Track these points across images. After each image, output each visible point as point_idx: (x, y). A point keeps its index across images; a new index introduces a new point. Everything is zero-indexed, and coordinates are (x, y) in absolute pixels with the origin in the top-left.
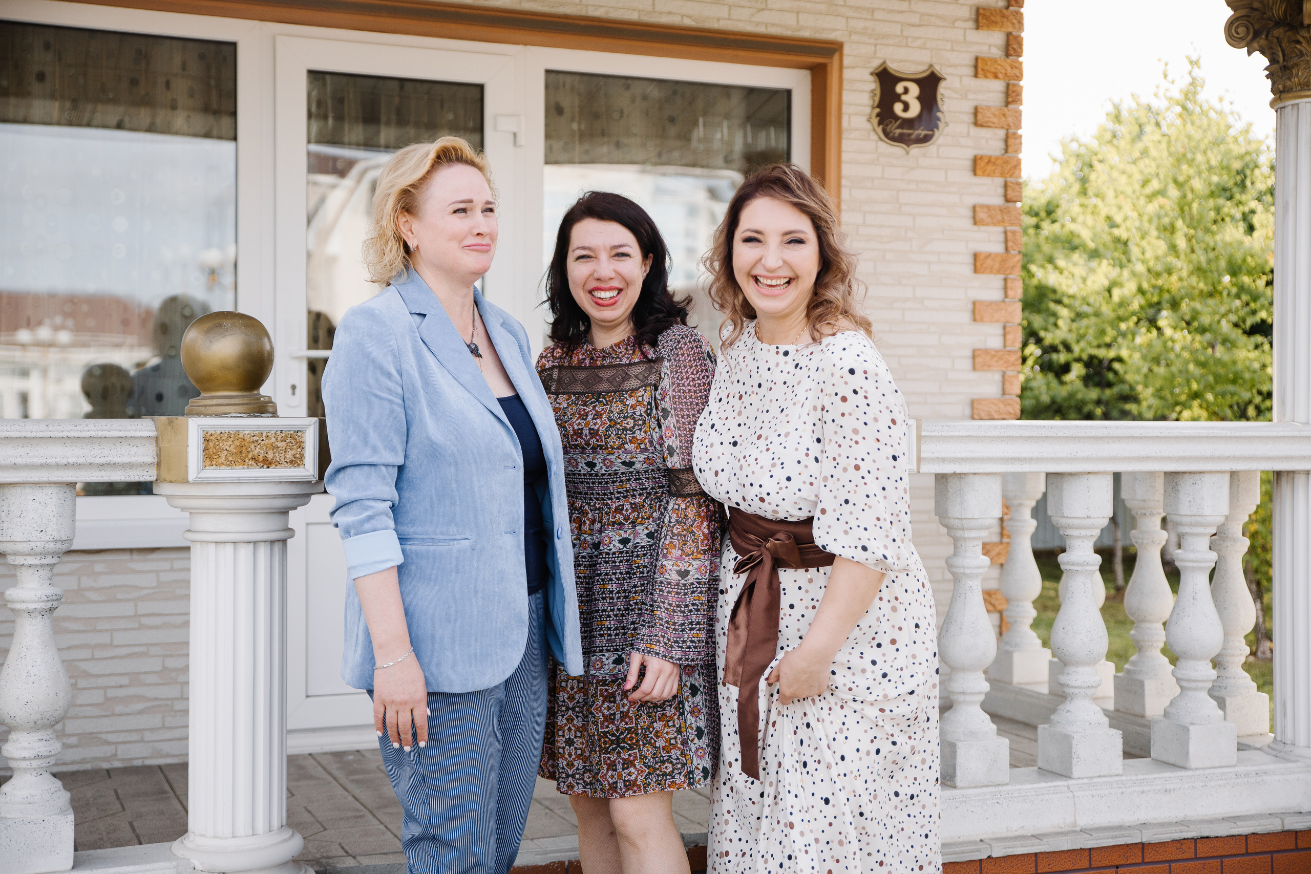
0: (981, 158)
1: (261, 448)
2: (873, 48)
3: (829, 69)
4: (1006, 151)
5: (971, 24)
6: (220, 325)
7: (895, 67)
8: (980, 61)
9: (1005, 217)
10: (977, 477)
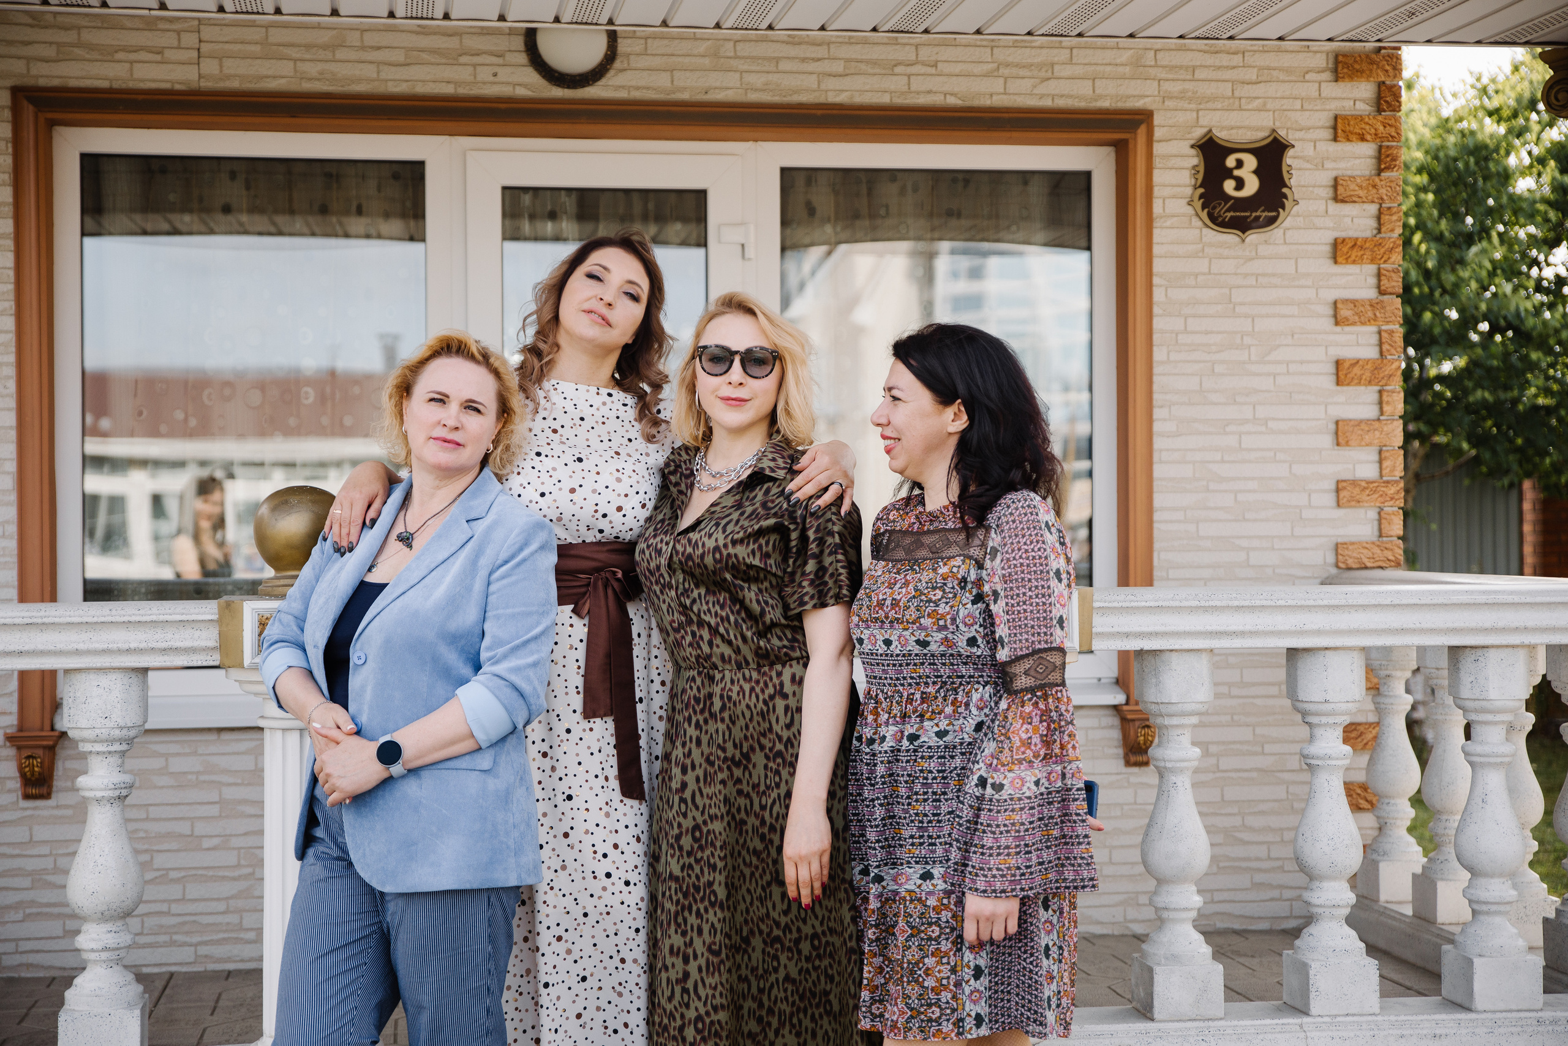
0: (1344, 241)
2: (1194, 115)
3: (1131, 146)
4: (1379, 231)
5: (1328, 75)
6: (286, 502)
7: (1222, 135)
8: (1339, 120)
9: (1378, 314)
10: (1174, 655)
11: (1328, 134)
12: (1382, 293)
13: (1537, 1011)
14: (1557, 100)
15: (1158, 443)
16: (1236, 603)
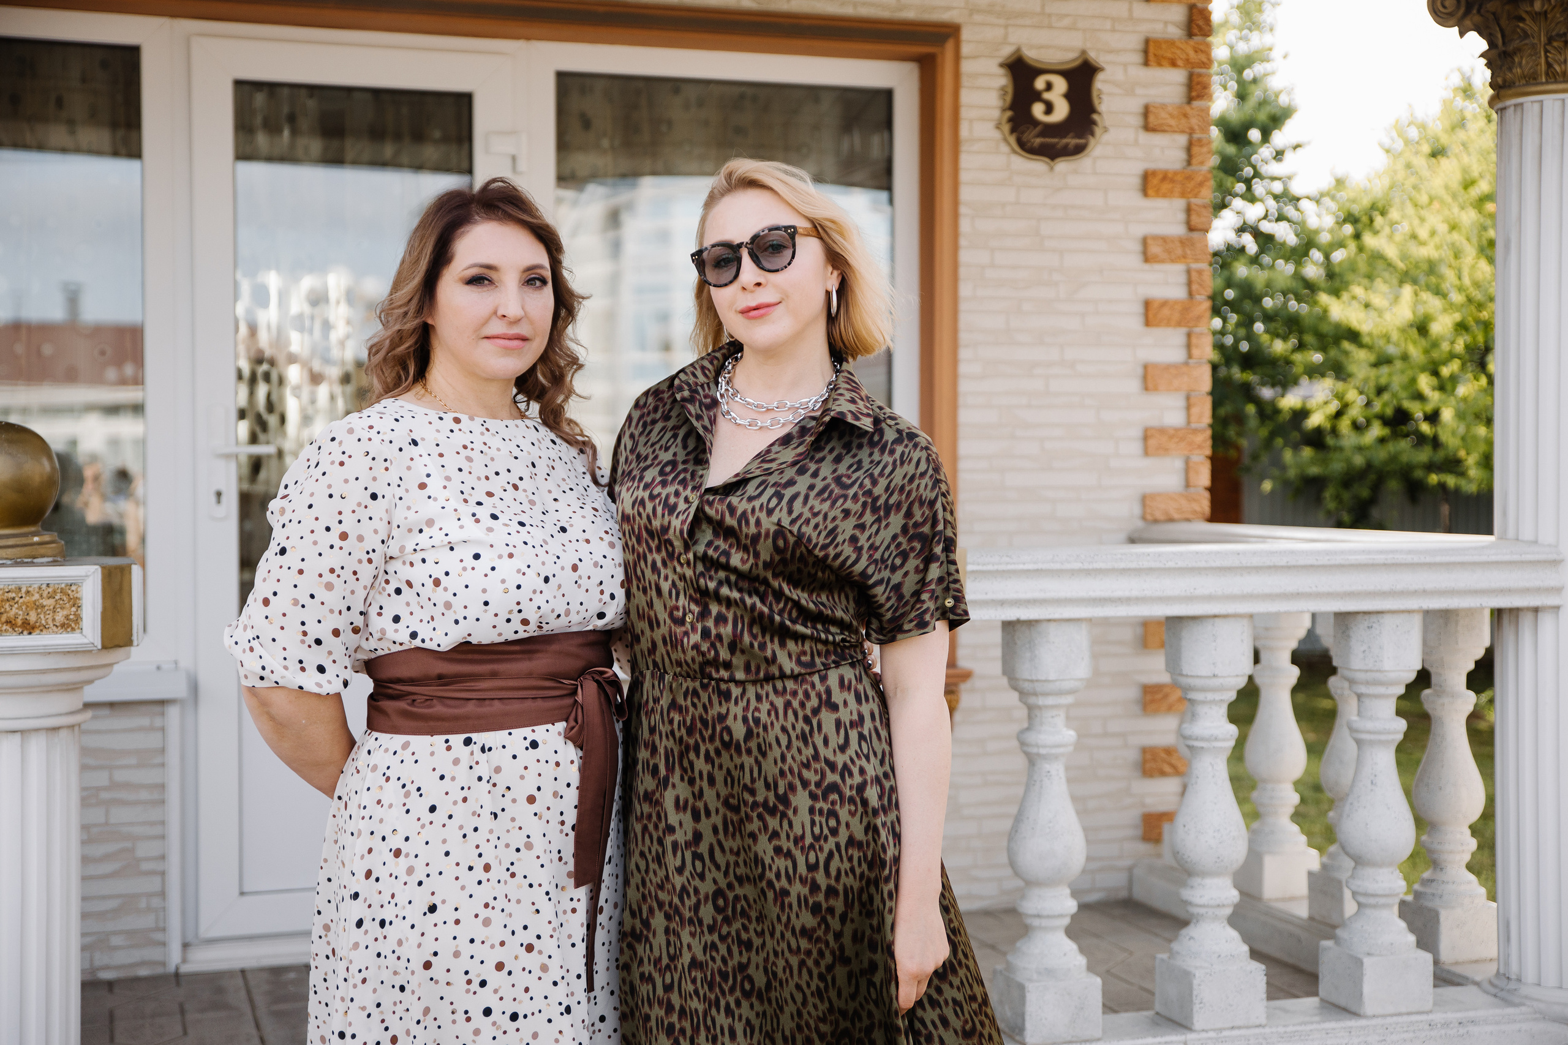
0: (1154, 173)
1: (20, 608)
2: (1003, 31)
3: (939, 61)
4: (1189, 162)
7: (1032, 54)
8: (1150, 44)
9: (1189, 252)
10: (1052, 625)
11: (1138, 58)
12: (1191, 229)
13: (1427, 1013)
14: (1444, 7)
15: (964, 386)
16: (1122, 565)
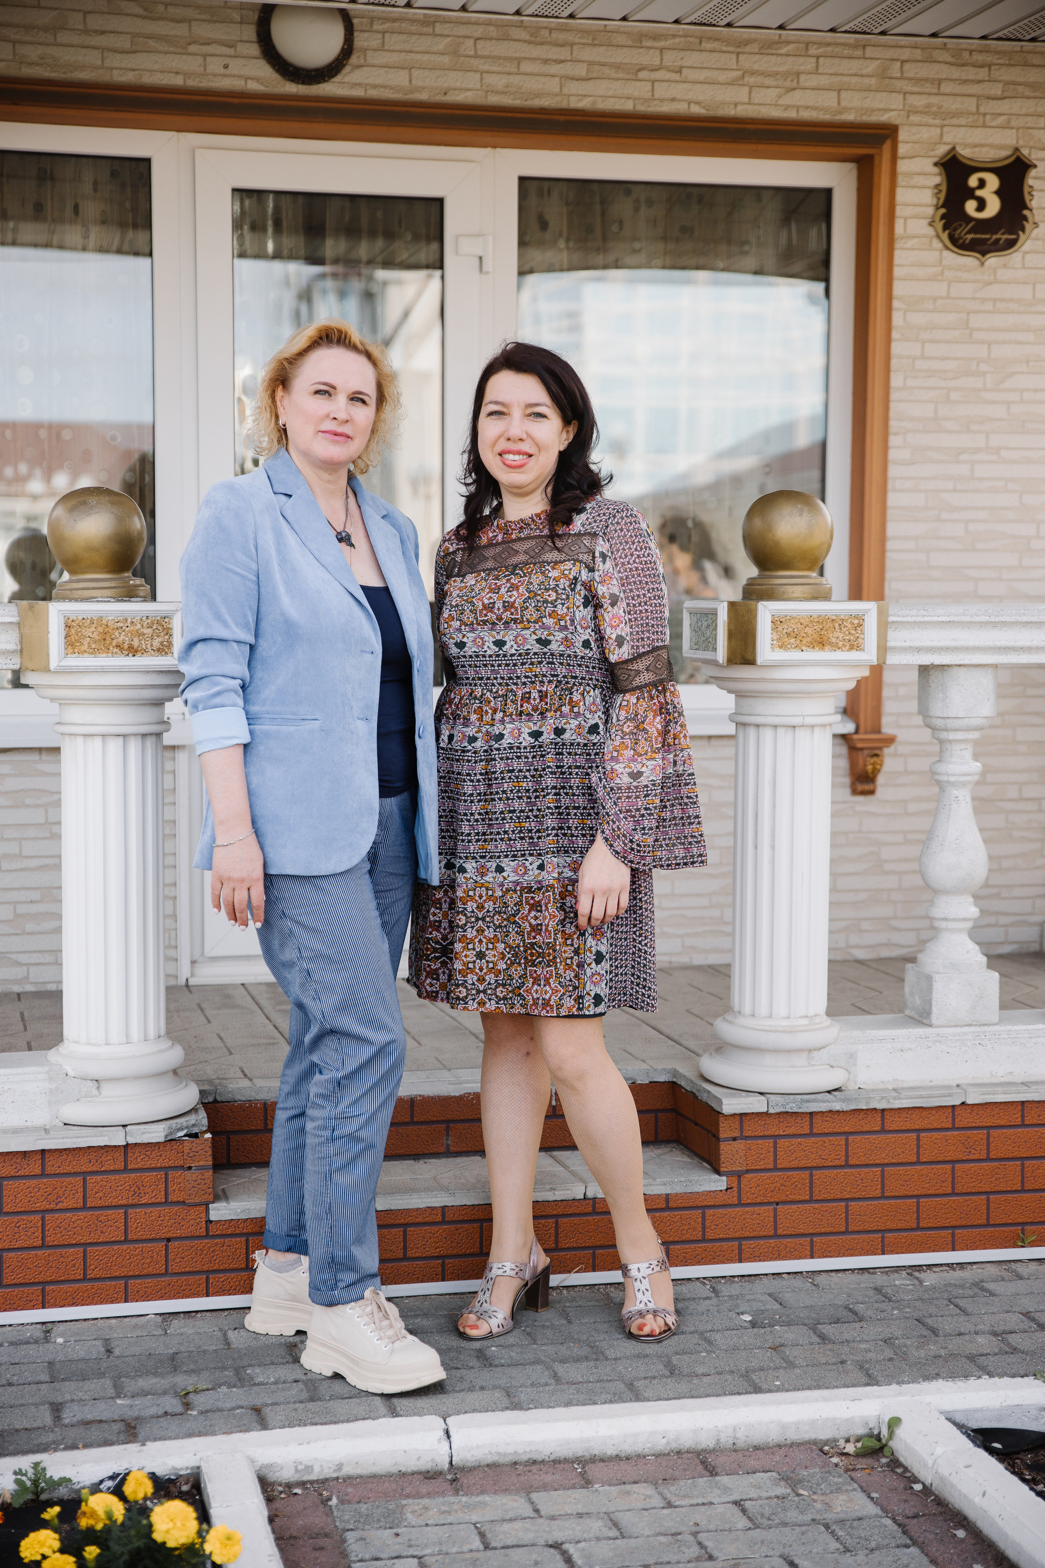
1: (126, 635)
2: (938, 131)
3: (876, 162)
6: (85, 503)
7: (965, 152)
10: (960, 670)
15: (893, 472)
